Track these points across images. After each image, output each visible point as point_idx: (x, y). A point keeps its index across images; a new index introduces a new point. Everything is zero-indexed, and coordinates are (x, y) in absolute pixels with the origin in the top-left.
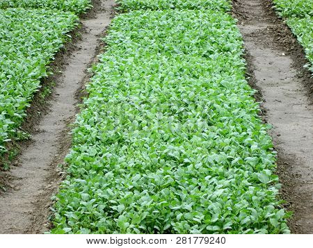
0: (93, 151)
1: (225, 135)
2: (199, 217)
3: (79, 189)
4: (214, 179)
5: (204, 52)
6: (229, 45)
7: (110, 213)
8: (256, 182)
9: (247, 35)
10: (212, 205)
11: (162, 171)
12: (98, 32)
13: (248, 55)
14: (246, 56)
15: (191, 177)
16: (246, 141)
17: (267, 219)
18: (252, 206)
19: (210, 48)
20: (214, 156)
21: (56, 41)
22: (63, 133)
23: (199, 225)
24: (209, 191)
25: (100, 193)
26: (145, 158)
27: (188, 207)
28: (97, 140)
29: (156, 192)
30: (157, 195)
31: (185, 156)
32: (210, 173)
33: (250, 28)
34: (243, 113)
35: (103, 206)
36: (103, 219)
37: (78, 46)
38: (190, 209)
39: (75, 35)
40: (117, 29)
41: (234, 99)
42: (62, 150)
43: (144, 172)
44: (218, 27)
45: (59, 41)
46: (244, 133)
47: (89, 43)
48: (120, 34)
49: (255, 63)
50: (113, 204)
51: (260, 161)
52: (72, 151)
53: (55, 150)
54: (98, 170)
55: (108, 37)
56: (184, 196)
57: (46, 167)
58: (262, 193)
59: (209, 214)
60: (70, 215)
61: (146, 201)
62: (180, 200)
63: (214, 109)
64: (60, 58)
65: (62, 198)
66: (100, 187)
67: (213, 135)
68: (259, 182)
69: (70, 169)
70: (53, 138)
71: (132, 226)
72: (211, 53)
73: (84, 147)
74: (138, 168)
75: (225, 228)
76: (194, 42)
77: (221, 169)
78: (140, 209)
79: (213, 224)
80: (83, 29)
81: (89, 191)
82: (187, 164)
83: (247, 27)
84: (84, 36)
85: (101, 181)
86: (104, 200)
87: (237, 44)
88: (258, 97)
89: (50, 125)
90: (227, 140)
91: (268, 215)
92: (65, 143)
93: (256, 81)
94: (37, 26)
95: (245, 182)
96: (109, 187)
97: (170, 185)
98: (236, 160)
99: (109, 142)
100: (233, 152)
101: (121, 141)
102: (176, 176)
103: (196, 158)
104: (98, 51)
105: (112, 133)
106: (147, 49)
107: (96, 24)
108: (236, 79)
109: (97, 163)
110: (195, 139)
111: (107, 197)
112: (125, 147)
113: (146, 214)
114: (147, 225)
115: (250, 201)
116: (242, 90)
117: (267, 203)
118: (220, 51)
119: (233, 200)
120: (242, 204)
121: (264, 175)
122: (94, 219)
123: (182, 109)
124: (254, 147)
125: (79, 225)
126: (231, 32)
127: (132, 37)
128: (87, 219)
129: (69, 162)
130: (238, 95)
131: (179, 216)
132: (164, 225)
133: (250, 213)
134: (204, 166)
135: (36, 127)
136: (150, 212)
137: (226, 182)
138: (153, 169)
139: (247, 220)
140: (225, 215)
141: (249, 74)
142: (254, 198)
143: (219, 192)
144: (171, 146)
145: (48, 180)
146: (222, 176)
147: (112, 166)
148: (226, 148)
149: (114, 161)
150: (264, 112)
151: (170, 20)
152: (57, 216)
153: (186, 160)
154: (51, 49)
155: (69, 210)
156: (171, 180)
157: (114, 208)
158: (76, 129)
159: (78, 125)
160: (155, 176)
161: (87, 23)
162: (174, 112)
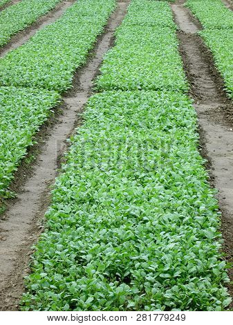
0: (68, 209)
1: (178, 197)
2: (154, 266)
3: (55, 241)
4: (167, 235)
5: (165, 127)
6: (185, 121)
7: (80, 261)
8: (203, 237)
9: (201, 113)
10: (165, 256)
11: (125, 227)
12: (77, 109)
13: (202, 130)
14: (199, 131)
15: (148, 232)
16: (196, 203)
17: (211, 269)
18: (198, 258)
19: (169, 124)
20: (168, 215)
21: (40, 116)
22: (44, 193)
23: (154, 272)
24: (163, 244)
25: (72, 244)
26: (111, 216)
27: (145, 257)
28: (72, 199)
29: (119, 244)
30: (119, 247)
31: (144, 215)
32: (164, 229)
33: (204, 107)
34: (194, 179)
35: (74, 256)
36: (74, 266)
37: (60, 120)
38: (147, 259)
39: (57, 111)
40: (92, 106)
41: (187, 167)
42: (42, 208)
43: (110, 227)
44: (177, 106)
45: (44, 115)
46: (195, 196)
47: (69, 117)
48: (95, 111)
49: (207, 137)
50: (82, 254)
51: (207, 220)
52: (51, 209)
53: (37, 207)
54: (72, 225)
55: (85, 113)
56: (142, 248)
57: (29, 222)
58: (207, 247)
59: (162, 264)
60: (47, 262)
61: (110, 252)
62: (139, 251)
63: (170, 175)
64: (45, 129)
65: (40, 248)
66: (72, 239)
67: (168, 197)
68: (205, 238)
69: (49, 224)
70: (36, 197)
71: (97, 272)
72: (170, 127)
73: (60, 206)
74: (104, 224)
75: (175, 276)
76: (156, 118)
77: (174, 226)
78: (105, 258)
79: (165, 272)
80: (64, 106)
81: (63, 243)
82: (146, 221)
83: (202, 106)
84: (65, 112)
85: (73, 234)
86: (75, 250)
87: (192, 120)
88: (208, 166)
89: (33, 186)
90: (180, 202)
91: (211, 265)
92: (45, 202)
93: (207, 152)
94: (26, 103)
95: (193, 237)
96: (80, 239)
97: (131, 239)
98: (187, 218)
99: (82, 202)
100: (184, 212)
101: (92, 201)
102: (136, 232)
103: (153, 216)
104: (76, 124)
105: (85, 194)
106: (117, 124)
107: (75, 102)
108: (190, 151)
109: (71, 219)
110: (154, 200)
111: (78, 248)
112: (95, 206)
113: (109, 263)
114: (110, 272)
115: (196, 253)
116: (194, 160)
117: (211, 256)
118: (178, 126)
119: (183, 253)
120: (191, 255)
121: (210, 232)
122: (66, 266)
123: (143, 175)
124: (202, 208)
125: (54, 271)
126: (188, 110)
127: (105, 113)
128: (60, 266)
129: (48, 218)
130: (191, 163)
131: (137, 265)
132: (124, 272)
133: (196, 264)
134: (160, 223)
135: (22, 187)
136: (113, 261)
137: (178, 237)
138: (117, 225)
139: (194, 269)
140: (176, 265)
141: (201, 146)
142: (200, 251)
143: (171, 246)
144: (133, 206)
145: (30, 232)
146: (174, 232)
147: (84, 222)
148: (179, 208)
149: (85, 218)
150: (213, 178)
151: (137, 100)
152: (36, 263)
153: (145, 218)
154: (36, 122)
155: (46, 258)
156: (131, 235)
157: (83, 257)
158: (55, 190)
159: (56, 187)
160: (119, 231)
161: (68, 101)
162: (137, 177)
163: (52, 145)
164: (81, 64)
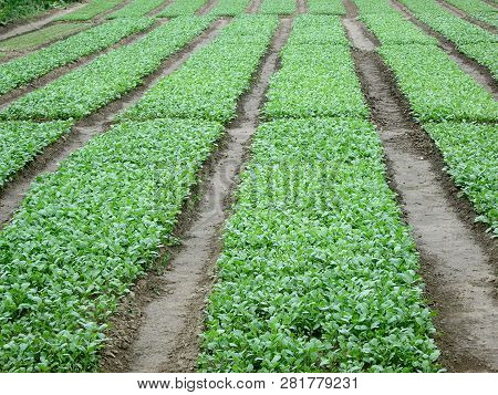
0: (243, 255)
1: (369, 237)
2: (348, 317)
3: (231, 291)
4: (360, 280)
5: (346, 158)
6: (370, 150)
7: (262, 314)
8: (401, 282)
9: (386, 141)
10: (359, 305)
11: (310, 273)
12: (244, 140)
13: (388, 160)
14: (386, 161)
15: (337, 278)
16: (389, 243)
17: (413, 318)
18: (397, 305)
19: (351, 154)
20: (358, 258)
21: (202, 150)
22: (213, 238)
23: (347, 324)
24: (356, 291)
25: (251, 295)
26: (293, 261)
27: (336, 307)
28: (247, 244)
29: (305, 293)
30: (306, 297)
31: (331, 259)
32: (356, 274)
33: (389, 134)
34: (386, 216)
35: (254, 308)
36: (255, 321)
37: (225, 154)
38: (338, 309)
39: (221, 144)
40: (262, 138)
41: (376, 203)
42: (212, 255)
43: (293, 274)
44: (358, 133)
45: (206, 149)
46: (387, 235)
47: (234, 152)
48: (265, 142)
49: (394, 168)
50: (264, 306)
51: (404, 262)
52: (223, 255)
53: (206, 254)
54: (248, 273)
55: (253, 145)
56: (332, 297)
57: (197, 271)
58: (407, 293)
59: (356, 314)
60: (223, 317)
61: (296, 302)
62: (328, 300)
63: (358, 212)
64: (208, 165)
65: (215, 301)
66: (251, 289)
67: (357, 237)
68: (404, 283)
69: (222, 273)
70: (204, 243)
71: (283, 327)
72: (352, 158)
73: (234, 251)
74: (286, 271)
75: (372, 327)
76: (336, 148)
77: (366, 270)
78: (290, 310)
79: (361, 324)
80: (229, 138)
81: (240, 294)
82: (333, 266)
83: (386, 133)
84: (230, 145)
85: (252, 284)
86: (256, 302)
87: (377, 149)
88: (399, 200)
89: (200, 231)
90: (371, 242)
91: (413, 314)
92: (215, 248)
93: (396, 185)
94: (185, 136)
95: (390, 282)
96: (260, 289)
97: (318, 286)
98: (381, 261)
99: (258, 246)
100: (377, 253)
101: (270, 245)
102: (324, 278)
103: (342, 260)
104: (244, 158)
105: (261, 238)
106: (291, 156)
107: (241, 133)
108: (377, 183)
109: (248, 266)
110: (340, 241)
111: (258, 299)
112: (273, 250)
113: (296, 314)
114: (298, 326)
115: (395, 300)
116: (384, 194)
117: (412, 303)
118: (361, 157)
119: (380, 300)
120: (388, 304)
121: (409, 275)
122: (246, 320)
123: (326, 213)
124: (397, 248)
125: (233, 327)
126: (371, 138)
127: (276, 145)
128: (240, 320)
129: (220, 266)
130: (380, 199)
131: (328, 316)
132: (313, 325)
133: (396, 312)
134: (350, 267)
135: (187, 232)
136: (300, 313)
137: (372, 283)
138: (301, 271)
139: (393, 319)
140: (372, 314)
141: (389, 177)
142: (399, 298)
143: (365, 293)
144: (318, 249)
145: (200, 283)
146: (367, 277)
147: (262, 269)
148: (370, 250)
149: (263, 265)
150: (405, 215)
151: (312, 128)
152: (210, 317)
153: (333, 262)
154: (199, 158)
155: (222, 312)
156: (318, 282)
157: (265, 309)
158: (226, 234)
159: (228, 231)
160: (304, 278)
161: (233, 132)
162: (319, 216)
163: (218, 184)
164: (245, 90)
